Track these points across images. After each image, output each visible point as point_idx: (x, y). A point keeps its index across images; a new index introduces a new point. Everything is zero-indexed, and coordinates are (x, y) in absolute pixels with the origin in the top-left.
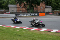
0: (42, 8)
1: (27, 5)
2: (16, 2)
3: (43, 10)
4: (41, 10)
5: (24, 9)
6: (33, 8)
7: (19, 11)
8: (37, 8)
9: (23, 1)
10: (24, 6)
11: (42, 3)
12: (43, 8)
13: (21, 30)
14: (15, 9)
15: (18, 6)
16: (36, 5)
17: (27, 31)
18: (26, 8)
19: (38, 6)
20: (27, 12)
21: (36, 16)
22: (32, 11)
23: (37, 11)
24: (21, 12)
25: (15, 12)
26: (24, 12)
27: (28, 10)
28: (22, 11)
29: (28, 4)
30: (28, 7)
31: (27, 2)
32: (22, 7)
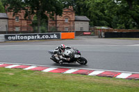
0: (67, 21)
1: (33, 13)
2: (7, 7)
3: (68, 26)
4: (65, 26)
5: (25, 23)
6: (47, 22)
7: (14, 27)
8: (56, 21)
9: (23, 6)
10: (25, 17)
11: (67, 10)
12: (70, 21)
13: (20, 74)
14: (5, 23)
17: (32, 74)
18: (30, 20)
19: (58, 16)
20: (32, 30)
21: (54, 39)
22: (44, 28)
23: (57, 28)
25: (5, 30)
26: (26, 30)
28: (21, 29)
29: (35, 11)
30: (34, 18)
31: (33, 8)
32: (21, 20)
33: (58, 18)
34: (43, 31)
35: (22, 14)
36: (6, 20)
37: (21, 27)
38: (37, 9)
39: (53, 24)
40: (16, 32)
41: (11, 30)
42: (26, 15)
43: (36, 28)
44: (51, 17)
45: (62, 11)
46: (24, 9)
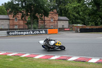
0: (52, 20)
1: (27, 15)
2: (8, 11)
3: (53, 24)
4: (51, 24)
5: (21, 22)
6: (38, 21)
7: (14, 25)
8: (44, 20)
9: (20, 10)
11: (52, 13)
12: (54, 20)
14: (7, 22)
15: (11, 17)
16: (42, 16)
17: (27, 60)
18: (26, 20)
19: (46, 17)
20: (27, 28)
21: (43, 34)
22: (35, 26)
23: (45, 25)
24: (16, 27)
25: (7, 27)
26: (22, 27)
27: (28, 23)
28: (19, 27)
29: (29, 14)
30: (28, 18)
31: (27, 11)
32: (19, 20)
34: (35, 28)
36: (8, 20)
37: (19, 25)
38: (30, 12)
39: (42, 23)
40: (15, 29)
41: (11, 27)
42: (22, 17)
43: (30, 26)
44: (40, 18)
45: (48, 14)
46: (21, 12)
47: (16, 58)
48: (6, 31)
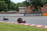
1: (33, 7)
4: (44, 11)
6: (38, 10)
7: (27, 11)
9: (30, 4)
10: (30, 8)
14: (24, 10)
15: (26, 8)
18: (32, 9)
22: (37, 12)
25: (24, 12)
26: (31, 12)
27: (34, 11)
29: (34, 6)
30: (33, 8)
31: (33, 5)
32: (29, 9)
33: (42, 8)
34: (36, 13)
35: (29, 7)
36: (24, 9)
37: (29, 11)
38: (35, 5)
39: (40, 10)
40: (28, 13)
41: (26, 12)
42: (31, 7)
43: (34, 12)
44: (39, 8)
45: (43, 6)
47: (28, 26)
48: (23, 14)
